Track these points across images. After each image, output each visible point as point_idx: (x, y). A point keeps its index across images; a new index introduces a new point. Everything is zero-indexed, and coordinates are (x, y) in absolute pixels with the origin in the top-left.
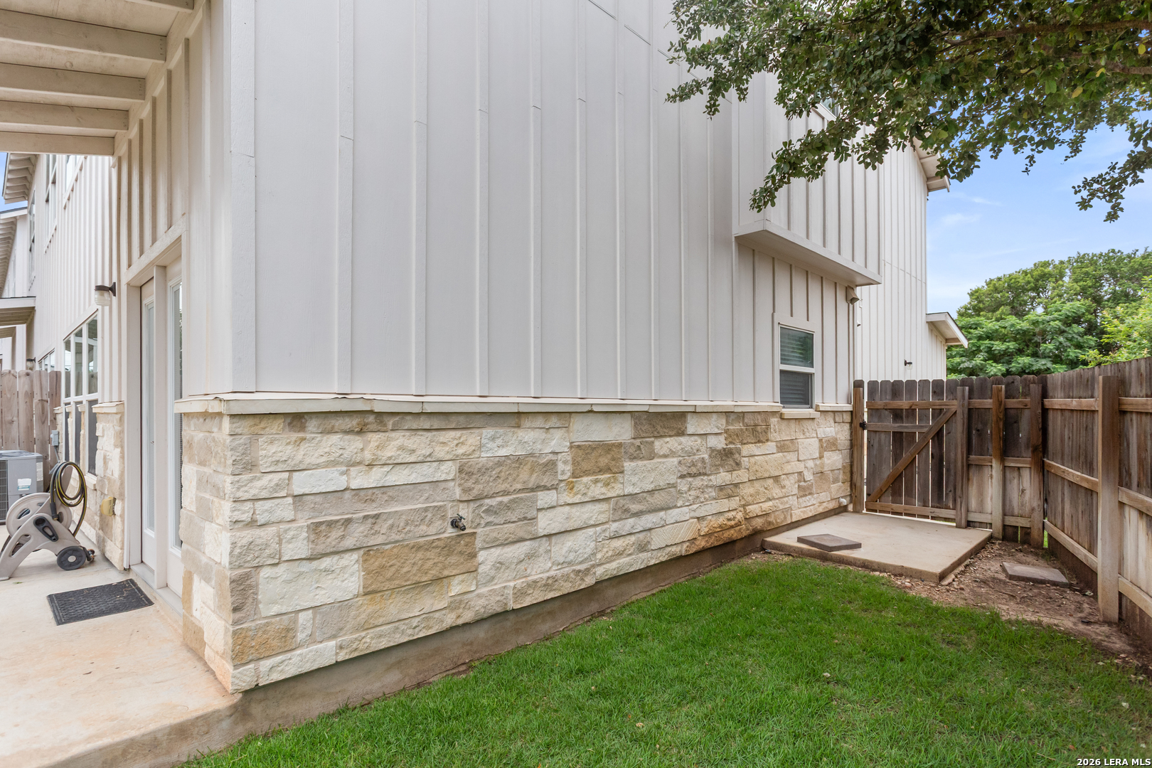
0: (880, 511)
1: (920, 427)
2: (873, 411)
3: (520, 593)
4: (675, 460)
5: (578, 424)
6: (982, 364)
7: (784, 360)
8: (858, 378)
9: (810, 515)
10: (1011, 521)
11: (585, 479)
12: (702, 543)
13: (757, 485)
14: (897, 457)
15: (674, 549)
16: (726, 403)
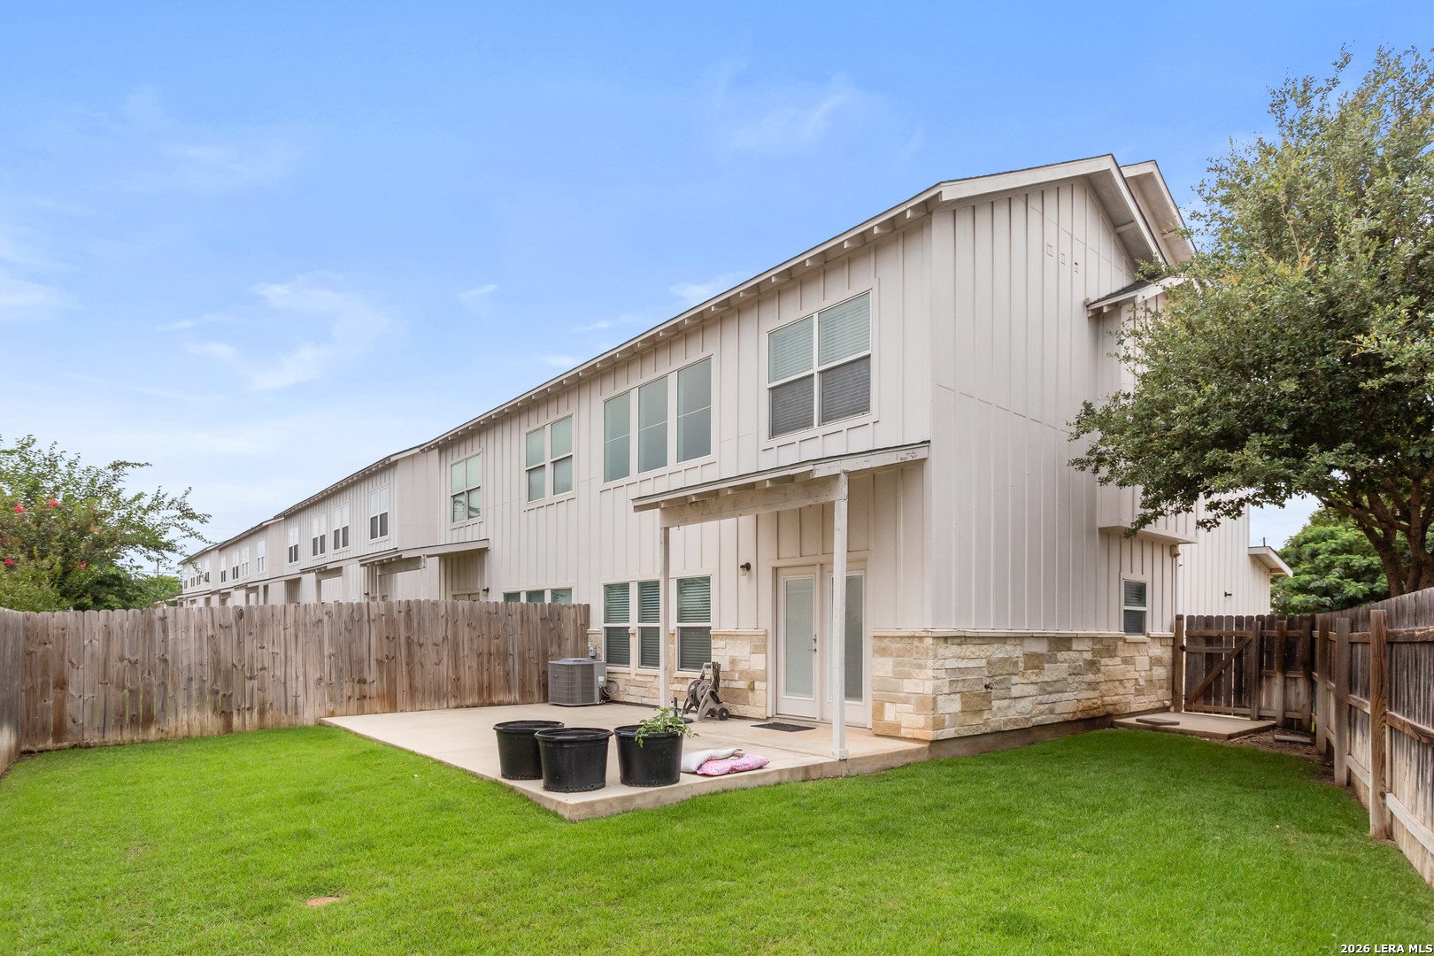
0: (1196, 711)
1: (1225, 651)
2: (1190, 638)
3: (1005, 724)
4: (1067, 665)
5: (1026, 643)
6: (1338, 583)
7: (1127, 603)
8: (1180, 613)
9: (1143, 709)
10: (1290, 715)
11: (1029, 671)
12: (1079, 715)
13: (1109, 684)
14: (1208, 671)
15: (1065, 715)
16: (1092, 632)
